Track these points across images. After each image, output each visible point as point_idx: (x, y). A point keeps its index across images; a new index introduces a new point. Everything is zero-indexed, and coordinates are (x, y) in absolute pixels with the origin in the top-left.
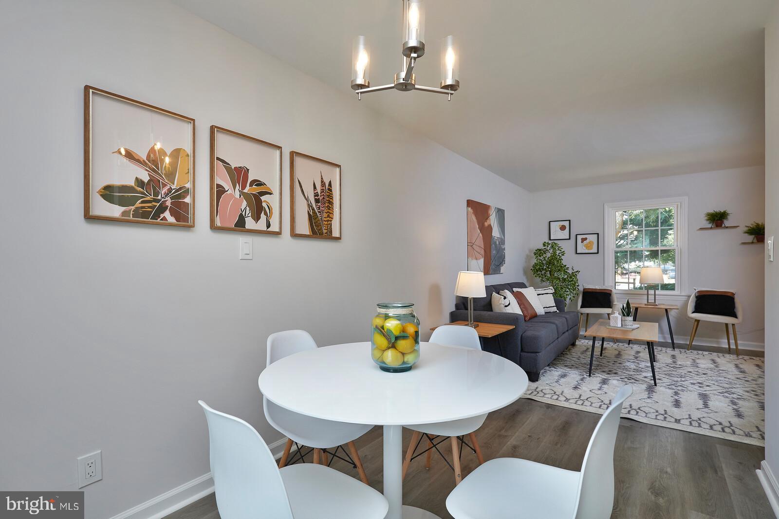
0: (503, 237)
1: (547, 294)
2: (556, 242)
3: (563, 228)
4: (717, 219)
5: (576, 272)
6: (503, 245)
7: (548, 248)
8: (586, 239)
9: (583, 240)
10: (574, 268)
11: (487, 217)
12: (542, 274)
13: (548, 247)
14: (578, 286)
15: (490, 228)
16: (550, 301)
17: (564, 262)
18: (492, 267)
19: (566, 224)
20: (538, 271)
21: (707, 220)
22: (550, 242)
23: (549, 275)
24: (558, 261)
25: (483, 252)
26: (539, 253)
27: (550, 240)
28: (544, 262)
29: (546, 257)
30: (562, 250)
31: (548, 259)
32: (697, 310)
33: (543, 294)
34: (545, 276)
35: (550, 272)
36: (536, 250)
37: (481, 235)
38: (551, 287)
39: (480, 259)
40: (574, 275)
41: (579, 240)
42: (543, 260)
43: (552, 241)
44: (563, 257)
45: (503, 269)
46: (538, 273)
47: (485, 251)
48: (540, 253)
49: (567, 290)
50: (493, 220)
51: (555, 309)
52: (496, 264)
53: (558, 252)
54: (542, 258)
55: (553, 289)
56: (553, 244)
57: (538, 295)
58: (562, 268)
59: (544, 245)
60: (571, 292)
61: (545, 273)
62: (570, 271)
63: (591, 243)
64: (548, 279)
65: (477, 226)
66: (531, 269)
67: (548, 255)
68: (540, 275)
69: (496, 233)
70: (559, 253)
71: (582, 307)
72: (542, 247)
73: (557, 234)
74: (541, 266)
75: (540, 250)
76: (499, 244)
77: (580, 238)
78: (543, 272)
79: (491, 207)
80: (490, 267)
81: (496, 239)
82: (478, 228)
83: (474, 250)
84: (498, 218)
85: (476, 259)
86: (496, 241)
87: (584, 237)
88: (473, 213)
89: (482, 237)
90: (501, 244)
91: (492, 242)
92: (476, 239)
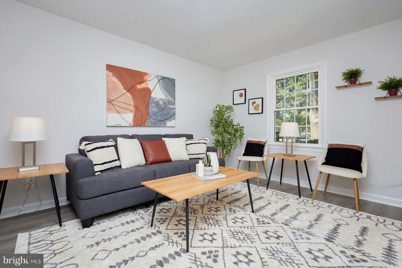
0: (171, 99)
1: (199, 143)
3: (241, 95)
6: (171, 105)
8: (255, 102)
9: (253, 103)
11: (141, 81)
15: (147, 91)
16: (200, 149)
18: (151, 121)
19: (243, 92)
21: (344, 79)
25: (133, 108)
27: (233, 104)
37: (128, 94)
45: (169, 123)
47: (136, 107)
50: (152, 84)
52: (158, 119)
55: (208, 139)
57: (187, 145)
63: (258, 105)
69: (158, 95)
71: (243, 156)
73: (238, 100)
76: (165, 104)
77: (251, 101)
79: (150, 74)
80: (146, 121)
81: (159, 100)
82: (123, 88)
83: (114, 105)
84: (162, 83)
85: (119, 113)
86: (158, 101)
87: (254, 101)
88: (112, 75)
89: (131, 96)
90: (168, 105)
91: (150, 102)
92: (119, 97)
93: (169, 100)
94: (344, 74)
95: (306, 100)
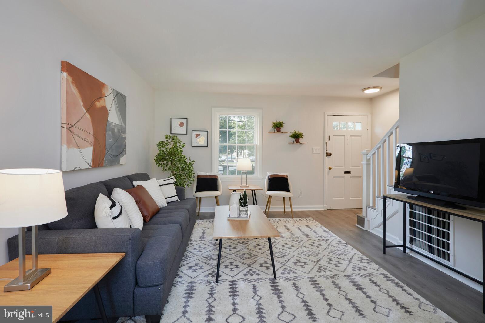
0: (123, 125)
1: (169, 184)
2: (176, 135)
3: (181, 124)
4: (278, 126)
5: (192, 162)
6: (123, 133)
7: (170, 141)
8: (199, 135)
9: (197, 135)
10: (190, 159)
11: (101, 97)
12: (164, 164)
13: (169, 139)
14: (194, 174)
15: (104, 111)
16: (171, 190)
17: (183, 154)
18: (108, 157)
19: (184, 121)
20: (160, 161)
22: (171, 135)
23: (170, 165)
24: (179, 152)
25: (91, 139)
26: (161, 144)
27: (171, 134)
28: (166, 153)
29: (168, 148)
30: (182, 143)
31: (170, 150)
32: (270, 188)
33: (165, 185)
34: (167, 165)
35: (171, 162)
36: (159, 142)
37: (88, 116)
38: (173, 177)
39: (84, 147)
40: (191, 164)
41: (194, 136)
42: (165, 151)
43: (173, 135)
44: (183, 149)
45: (122, 160)
46: (160, 163)
47: (95, 137)
48: (163, 145)
49: (185, 177)
50: (109, 102)
51: (176, 198)
52: (114, 154)
53: (178, 145)
54: (164, 149)
55: (174, 179)
56: (173, 137)
57: (160, 186)
58: (182, 159)
59: (166, 138)
60: (188, 179)
61: (167, 163)
62: (188, 161)
64: (169, 169)
65: (82, 103)
66: (154, 160)
67: (170, 146)
68: (162, 164)
69: (113, 118)
70: (180, 145)
71: (196, 192)
72: (164, 139)
73: (177, 129)
74: (163, 156)
75: (163, 142)
76: (119, 132)
77: (194, 133)
78: (165, 162)
79: (107, 86)
80: (104, 158)
81: (114, 126)
82: (83, 105)
83: (73, 134)
84: (116, 102)
85: (78, 147)
86: (113, 128)
87: (198, 133)
88: (72, 82)
89: (90, 119)
90: (121, 133)
91: (108, 128)
92: (79, 121)
93: (122, 126)
94: (273, 123)
95: (245, 138)
